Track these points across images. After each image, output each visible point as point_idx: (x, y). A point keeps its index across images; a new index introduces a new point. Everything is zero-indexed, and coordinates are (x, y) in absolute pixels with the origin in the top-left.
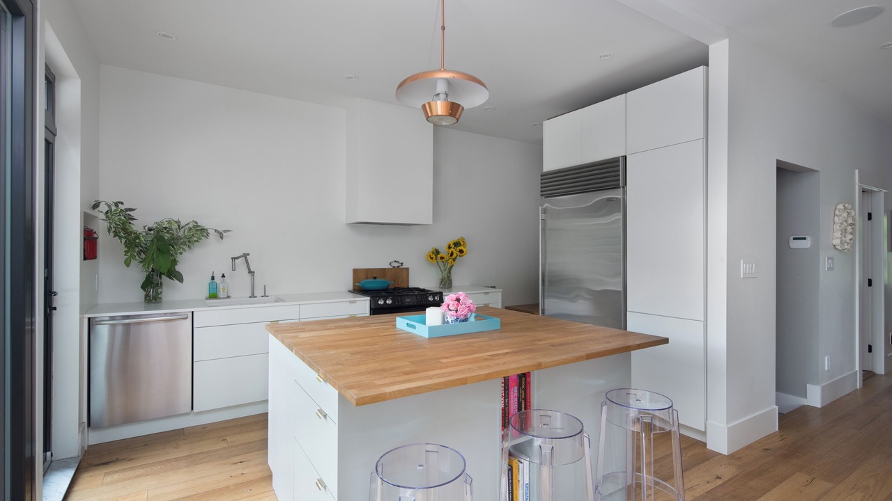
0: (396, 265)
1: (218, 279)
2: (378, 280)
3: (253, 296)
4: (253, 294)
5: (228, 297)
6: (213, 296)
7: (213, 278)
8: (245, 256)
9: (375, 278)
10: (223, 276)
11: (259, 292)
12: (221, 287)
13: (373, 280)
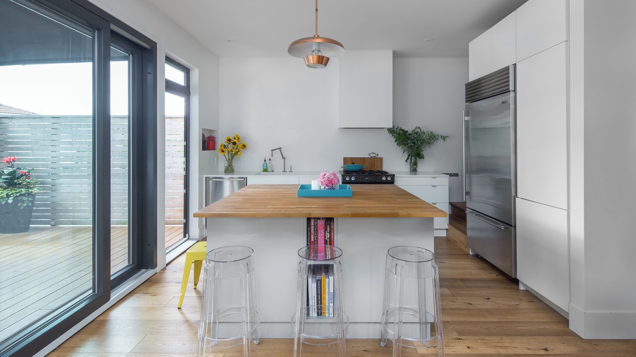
0: (373, 155)
1: (267, 161)
2: (355, 165)
3: (285, 171)
4: (284, 170)
5: (273, 171)
6: (265, 170)
7: (265, 161)
8: (280, 149)
9: (353, 163)
10: (270, 160)
11: (288, 169)
12: (269, 165)
13: (352, 165)
